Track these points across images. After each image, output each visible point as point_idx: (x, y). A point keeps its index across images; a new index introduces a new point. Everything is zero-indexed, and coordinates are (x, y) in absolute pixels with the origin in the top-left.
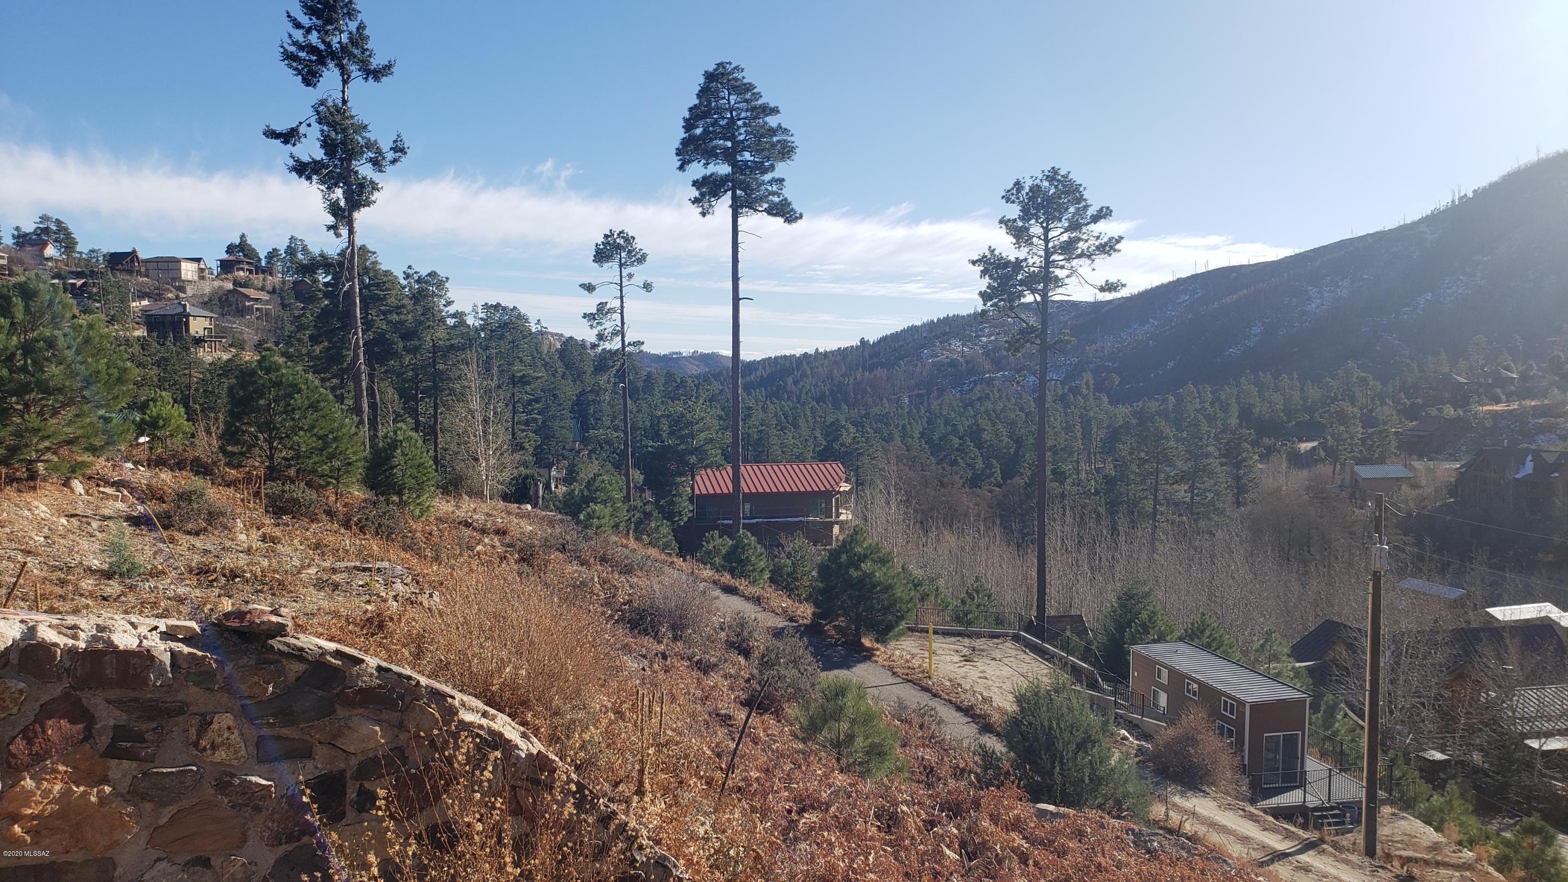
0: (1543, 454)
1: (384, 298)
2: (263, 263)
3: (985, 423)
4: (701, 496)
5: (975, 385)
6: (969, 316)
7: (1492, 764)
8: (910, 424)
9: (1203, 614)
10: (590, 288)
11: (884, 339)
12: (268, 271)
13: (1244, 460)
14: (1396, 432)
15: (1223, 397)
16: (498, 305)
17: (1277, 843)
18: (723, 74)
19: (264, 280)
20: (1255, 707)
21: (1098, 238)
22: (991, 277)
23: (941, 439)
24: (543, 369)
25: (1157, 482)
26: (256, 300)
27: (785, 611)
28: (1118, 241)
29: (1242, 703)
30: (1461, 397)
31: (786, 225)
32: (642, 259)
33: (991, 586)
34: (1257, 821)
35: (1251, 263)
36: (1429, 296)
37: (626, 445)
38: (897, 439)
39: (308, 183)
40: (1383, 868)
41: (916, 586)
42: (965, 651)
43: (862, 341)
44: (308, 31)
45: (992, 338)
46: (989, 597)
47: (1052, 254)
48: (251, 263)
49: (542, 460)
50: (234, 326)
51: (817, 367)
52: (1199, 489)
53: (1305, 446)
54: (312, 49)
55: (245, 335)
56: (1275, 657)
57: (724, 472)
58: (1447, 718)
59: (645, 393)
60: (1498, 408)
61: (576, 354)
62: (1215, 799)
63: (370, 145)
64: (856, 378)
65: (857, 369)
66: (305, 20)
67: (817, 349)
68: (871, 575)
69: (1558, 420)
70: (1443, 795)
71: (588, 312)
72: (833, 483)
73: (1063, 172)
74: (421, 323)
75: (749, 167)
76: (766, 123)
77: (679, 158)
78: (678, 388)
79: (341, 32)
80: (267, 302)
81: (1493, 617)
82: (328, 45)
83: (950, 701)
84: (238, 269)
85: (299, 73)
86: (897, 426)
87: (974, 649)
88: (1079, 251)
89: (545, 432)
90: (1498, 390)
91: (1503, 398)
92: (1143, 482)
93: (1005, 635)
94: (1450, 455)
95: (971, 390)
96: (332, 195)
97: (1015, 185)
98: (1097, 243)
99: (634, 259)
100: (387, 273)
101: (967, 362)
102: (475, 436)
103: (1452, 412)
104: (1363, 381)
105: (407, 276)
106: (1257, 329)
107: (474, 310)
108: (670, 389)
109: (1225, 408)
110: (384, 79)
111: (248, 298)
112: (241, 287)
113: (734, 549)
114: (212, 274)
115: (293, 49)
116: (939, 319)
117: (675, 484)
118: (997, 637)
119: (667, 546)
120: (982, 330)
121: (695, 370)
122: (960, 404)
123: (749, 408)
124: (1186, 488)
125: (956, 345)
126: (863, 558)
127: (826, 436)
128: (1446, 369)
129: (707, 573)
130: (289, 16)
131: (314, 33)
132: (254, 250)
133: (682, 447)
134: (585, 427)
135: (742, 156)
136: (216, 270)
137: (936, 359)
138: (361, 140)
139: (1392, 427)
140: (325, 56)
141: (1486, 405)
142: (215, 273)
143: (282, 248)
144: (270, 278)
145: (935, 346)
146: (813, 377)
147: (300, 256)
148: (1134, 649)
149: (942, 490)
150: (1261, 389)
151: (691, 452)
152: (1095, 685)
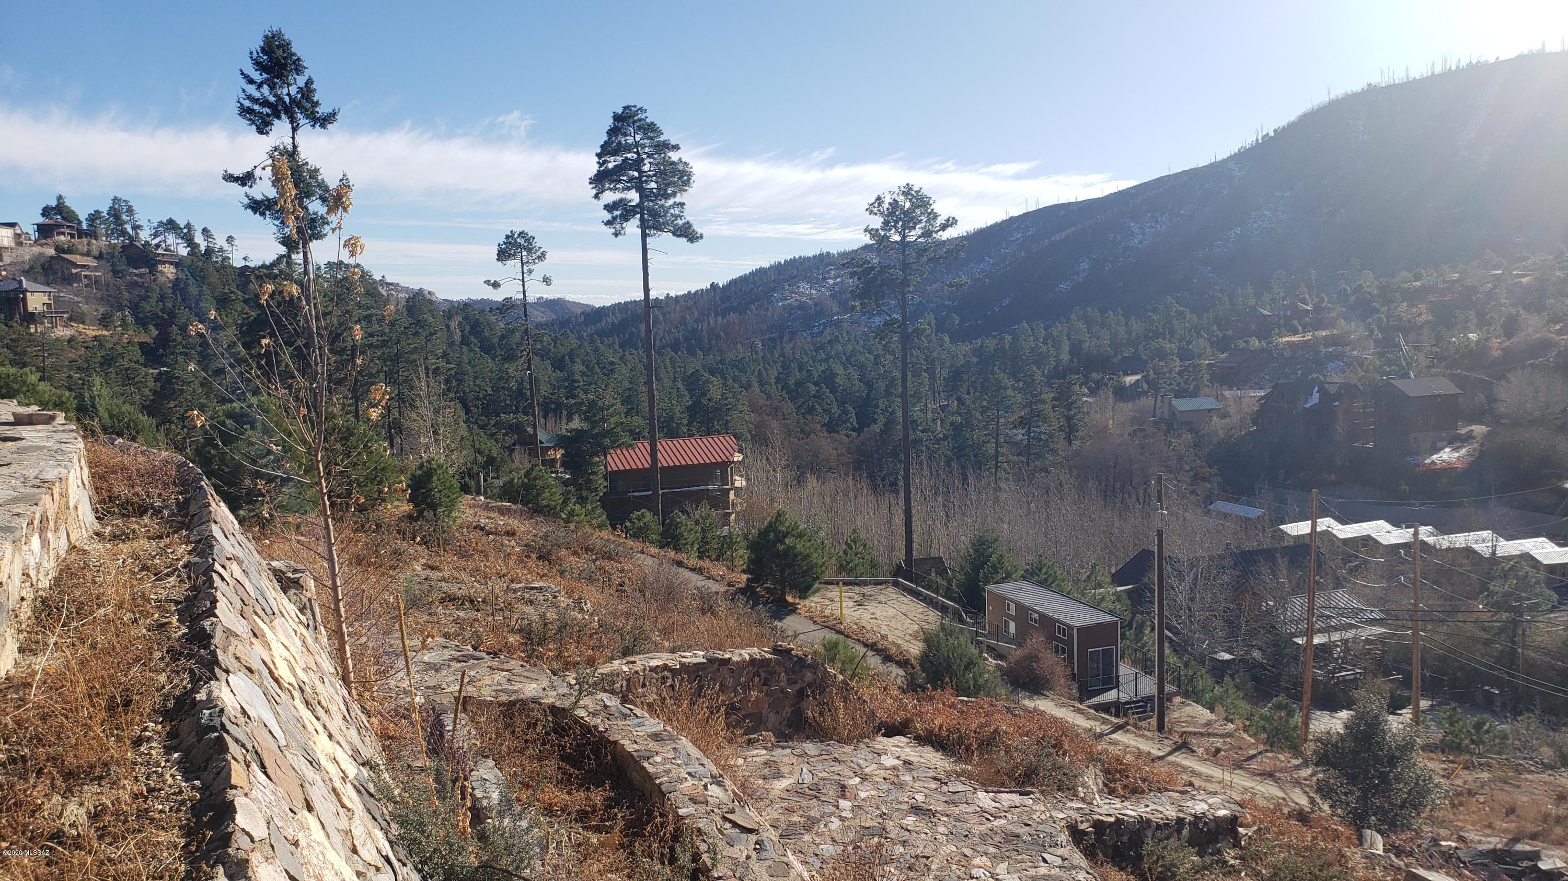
0: (1327, 385)
2: (84, 226)
3: (838, 369)
4: (613, 472)
5: (825, 327)
6: (815, 257)
7: (1268, 660)
8: (766, 369)
9: (1041, 556)
10: (496, 285)
11: (733, 283)
12: (92, 234)
13: (1075, 402)
14: (1208, 364)
15: (1055, 334)
17: (1099, 728)
18: (630, 117)
19: (89, 244)
20: (1080, 629)
23: (797, 385)
25: (998, 427)
26: (84, 266)
27: (723, 578)
29: (1071, 628)
30: (1265, 329)
31: (689, 243)
32: (542, 257)
33: (863, 535)
34: (1083, 714)
36: (1238, 230)
38: (755, 384)
39: (262, 218)
40: (1166, 738)
42: (857, 598)
43: (712, 284)
44: (260, 86)
45: (839, 280)
46: (865, 546)
48: (72, 227)
50: (62, 295)
51: (670, 313)
52: (1035, 432)
53: (1130, 379)
54: (265, 103)
55: (81, 307)
56: (1099, 586)
58: (1232, 626)
60: (1295, 339)
62: (1053, 700)
63: (320, 185)
64: (709, 324)
65: (709, 314)
66: (257, 76)
68: (794, 548)
69: (1346, 349)
70: (1222, 687)
75: (655, 194)
76: (667, 157)
77: (594, 187)
79: (289, 85)
80: (96, 269)
81: (1286, 533)
82: (279, 99)
83: (859, 640)
84: (59, 234)
85: (253, 123)
86: (753, 372)
87: (864, 595)
90: (1295, 322)
91: (1300, 329)
92: (986, 427)
93: (885, 582)
94: (1256, 384)
95: (821, 332)
96: (285, 229)
97: (876, 200)
99: (534, 256)
101: (816, 305)
102: (427, 437)
103: (1257, 344)
104: (1181, 314)
106: (1085, 265)
109: (1057, 344)
110: (329, 126)
111: (75, 265)
112: (65, 252)
114: (30, 239)
115: (247, 103)
116: (785, 261)
117: (591, 464)
118: (881, 583)
120: (828, 272)
122: (812, 348)
125: (804, 287)
126: (786, 535)
127: (687, 387)
128: (1252, 302)
130: (242, 74)
131: (265, 86)
132: (73, 212)
133: (596, 430)
135: (647, 184)
136: (34, 236)
137: (786, 303)
138: (313, 181)
139: (1205, 360)
140: (279, 109)
141: (1286, 336)
142: (33, 238)
143: (104, 210)
144: (94, 241)
145: (784, 289)
146: (666, 323)
147: (124, 217)
148: (987, 588)
149: (806, 439)
150: (1090, 325)
151: (604, 434)
152: (961, 620)
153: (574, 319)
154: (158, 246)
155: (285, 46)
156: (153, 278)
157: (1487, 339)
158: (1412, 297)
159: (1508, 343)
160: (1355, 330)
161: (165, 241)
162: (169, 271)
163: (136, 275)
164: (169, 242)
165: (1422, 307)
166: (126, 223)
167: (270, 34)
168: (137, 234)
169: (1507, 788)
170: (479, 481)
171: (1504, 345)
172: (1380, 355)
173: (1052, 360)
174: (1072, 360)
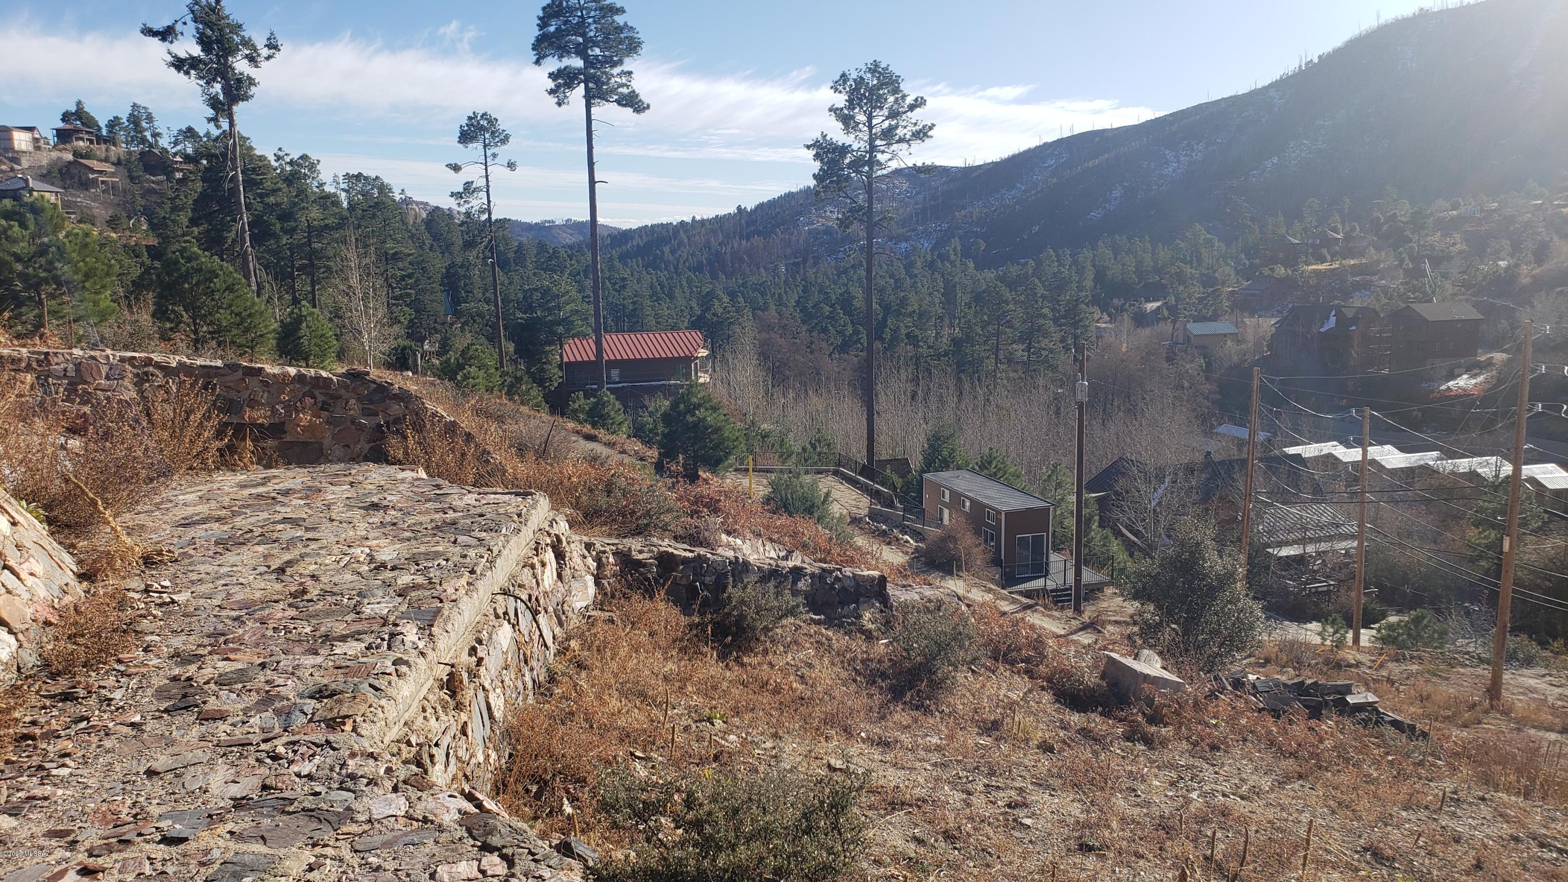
0: (1343, 309)
1: (261, 182)
2: (104, 132)
3: (856, 291)
4: (570, 364)
5: (850, 252)
8: (786, 292)
9: (992, 450)
10: (456, 168)
11: (761, 206)
12: (110, 140)
14: (1231, 291)
15: (1081, 260)
16: (360, 174)
19: (107, 150)
20: (1008, 514)
21: (915, 124)
22: (822, 160)
23: (813, 307)
24: (410, 241)
25: (998, 342)
26: (101, 172)
27: (636, 453)
28: (931, 128)
29: (999, 512)
30: (1292, 257)
31: (635, 114)
32: (505, 140)
35: (1114, 127)
36: (1276, 159)
37: (497, 317)
38: (773, 307)
39: (186, 78)
41: (763, 437)
43: (739, 208)
47: (876, 138)
48: (91, 133)
49: (415, 333)
50: (79, 200)
51: (694, 236)
52: (1035, 347)
53: (1151, 306)
55: (94, 211)
57: (589, 340)
59: (517, 265)
60: (1321, 267)
61: (443, 224)
63: (247, 43)
64: (733, 247)
65: (734, 237)
67: (694, 217)
68: (705, 419)
69: (1373, 278)
71: (455, 191)
72: (692, 349)
73: (883, 65)
74: (295, 204)
75: (600, 62)
76: (614, 21)
77: (535, 52)
78: (550, 259)
80: (113, 175)
81: (1288, 455)
84: (77, 139)
86: (773, 295)
88: (897, 138)
89: (419, 308)
90: (1324, 251)
91: (1329, 257)
92: (986, 343)
94: (1270, 311)
95: (846, 258)
96: (211, 90)
97: (841, 77)
98: (914, 129)
99: (497, 139)
100: (262, 158)
102: (357, 311)
103: (1283, 271)
104: (1209, 242)
105: (278, 158)
106: (1117, 193)
107: (335, 181)
108: (542, 260)
109: (1081, 272)
111: (92, 170)
112: (82, 157)
113: (596, 404)
114: (48, 144)
117: (544, 352)
118: (821, 473)
119: (538, 405)
121: (568, 239)
122: (835, 272)
123: (624, 279)
124: (1023, 347)
125: (832, 211)
126: (697, 407)
127: (701, 305)
128: (1283, 231)
129: (571, 425)
132: (93, 118)
133: (550, 318)
134: (456, 301)
135: (592, 51)
136: (52, 140)
137: (812, 227)
138: (237, 39)
139: (1229, 287)
141: (1312, 264)
142: (51, 143)
143: (124, 116)
144: (113, 148)
145: (810, 213)
146: (690, 246)
147: (144, 124)
148: (926, 476)
149: (810, 356)
150: (1116, 252)
151: (559, 323)
152: (891, 505)
154: (175, 154)
156: (170, 185)
157: (1517, 266)
158: (1447, 227)
159: (1538, 271)
160: (1386, 259)
161: (185, 150)
163: (153, 182)
164: (188, 150)
165: (1457, 237)
166: (146, 130)
168: (156, 141)
169: (1434, 679)
170: (416, 360)
171: (1534, 272)
172: (1407, 283)
173: (1074, 285)
174: (1095, 287)
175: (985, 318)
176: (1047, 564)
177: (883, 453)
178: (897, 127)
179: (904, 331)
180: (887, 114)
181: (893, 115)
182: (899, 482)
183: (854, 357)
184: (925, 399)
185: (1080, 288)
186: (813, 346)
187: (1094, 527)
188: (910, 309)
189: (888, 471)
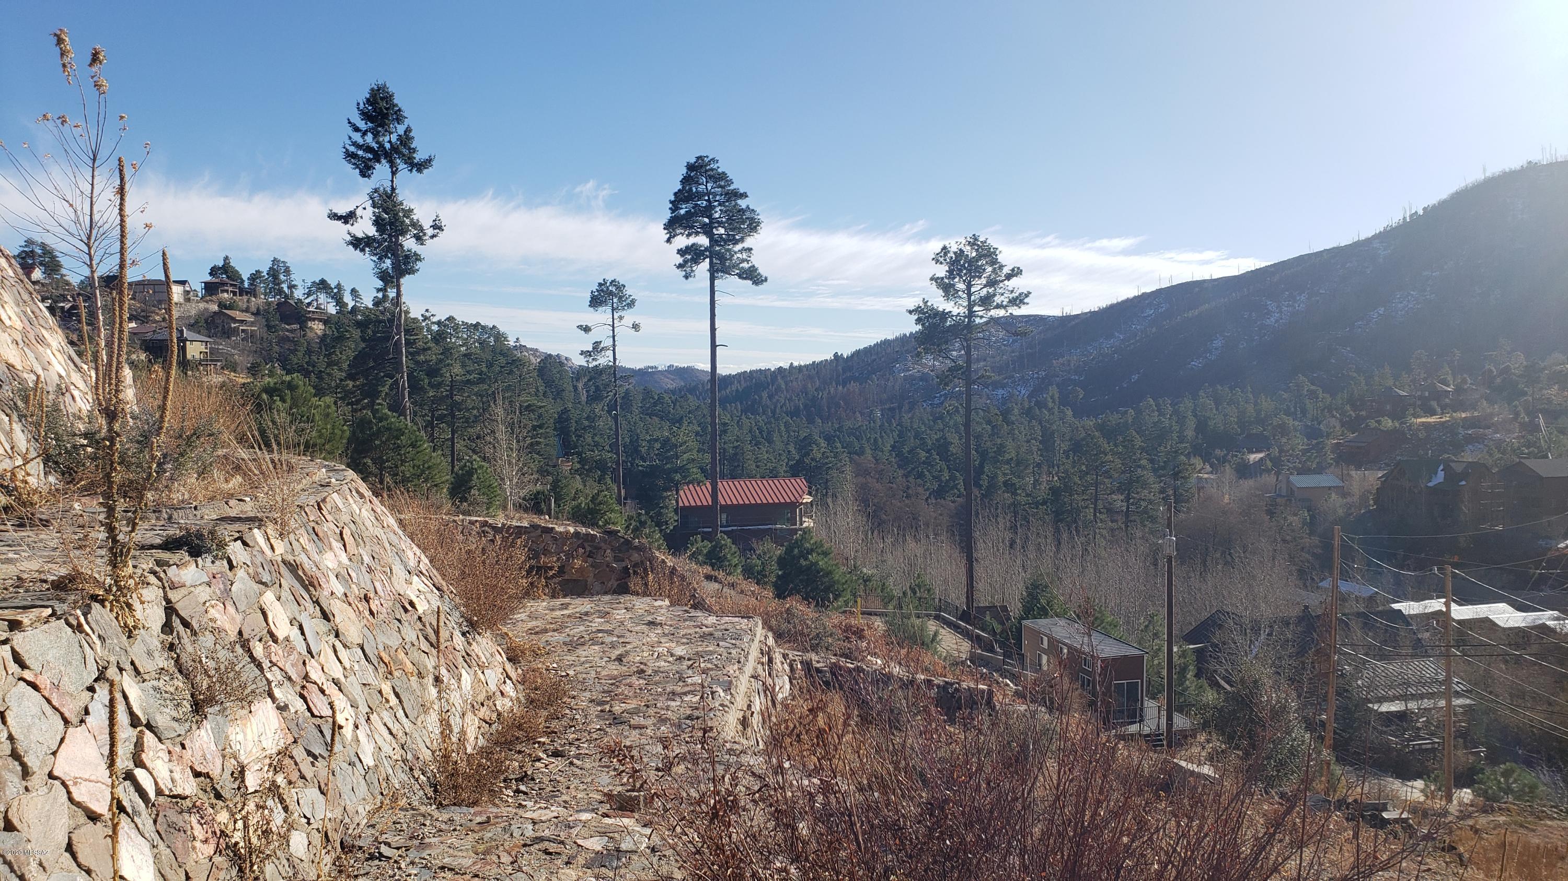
0: (1452, 464)
2: (246, 285)
3: (953, 437)
4: (684, 508)
5: (946, 399)
8: (882, 437)
10: (587, 329)
11: (857, 353)
12: (252, 292)
14: (1336, 443)
15: (1181, 410)
18: (702, 166)
19: (248, 301)
20: (1104, 660)
21: (1012, 291)
22: (922, 321)
23: (909, 452)
25: (1097, 492)
26: (242, 321)
29: (1097, 659)
30: (1400, 409)
31: (754, 286)
32: (631, 304)
35: (1215, 277)
36: (1381, 310)
37: (618, 464)
38: (868, 451)
39: (362, 254)
41: (865, 581)
43: (836, 354)
44: (364, 134)
47: (974, 305)
48: (235, 285)
50: (224, 348)
51: (792, 381)
52: (1134, 498)
53: (1254, 457)
54: (368, 149)
55: (236, 358)
57: (703, 487)
59: (624, 410)
60: (1431, 420)
61: (555, 371)
63: (415, 224)
64: (829, 393)
65: (831, 383)
66: (362, 125)
67: (792, 364)
68: (817, 563)
69: (1486, 431)
71: (585, 350)
72: (797, 496)
73: (982, 239)
74: (441, 361)
75: (724, 240)
76: (736, 204)
77: (666, 232)
78: (655, 404)
79: (391, 133)
80: (252, 324)
81: (1398, 611)
82: (381, 146)
84: (223, 291)
85: (357, 167)
86: (868, 440)
88: (995, 304)
90: (1433, 403)
91: (1439, 410)
92: (1084, 493)
94: (1376, 464)
95: (942, 404)
96: (382, 265)
97: (942, 249)
98: (1011, 296)
99: (624, 304)
101: (938, 376)
102: (501, 460)
103: (1390, 423)
104: (1313, 393)
106: (1218, 343)
108: (648, 406)
109: (1181, 421)
110: (425, 171)
111: (234, 320)
112: (226, 309)
113: (714, 547)
114: (197, 296)
115: (352, 149)
117: (662, 498)
121: (670, 384)
122: (930, 418)
123: (725, 424)
124: (1122, 497)
125: (928, 359)
127: (799, 450)
128: (1390, 382)
130: (350, 123)
131: (369, 134)
132: (237, 272)
133: (669, 466)
135: (717, 230)
136: (201, 293)
137: (907, 374)
138: (407, 221)
139: (1334, 439)
140: (379, 154)
141: (1421, 417)
142: (200, 295)
143: (265, 270)
144: (254, 299)
145: (907, 360)
146: (787, 391)
147: (282, 277)
148: (1024, 622)
149: (907, 501)
150: (1217, 402)
151: (676, 470)
152: (992, 650)
153: (700, 386)
154: (309, 304)
155: (388, 98)
156: (302, 333)
158: (1564, 380)
160: (1500, 413)
161: (317, 300)
162: (318, 328)
163: (288, 330)
164: (320, 301)
166: (283, 282)
167: (376, 88)
168: (292, 292)
170: (550, 505)
172: (1523, 437)
173: (1175, 435)
174: (1197, 437)
175: (1084, 468)
176: (1141, 710)
177: (983, 599)
178: (994, 295)
179: (1001, 479)
180: (985, 282)
181: (992, 283)
182: (998, 628)
183: (951, 503)
184: (1023, 547)
185: (1182, 439)
186: (910, 491)
187: (1188, 676)
188: (1007, 456)
189: (988, 618)
